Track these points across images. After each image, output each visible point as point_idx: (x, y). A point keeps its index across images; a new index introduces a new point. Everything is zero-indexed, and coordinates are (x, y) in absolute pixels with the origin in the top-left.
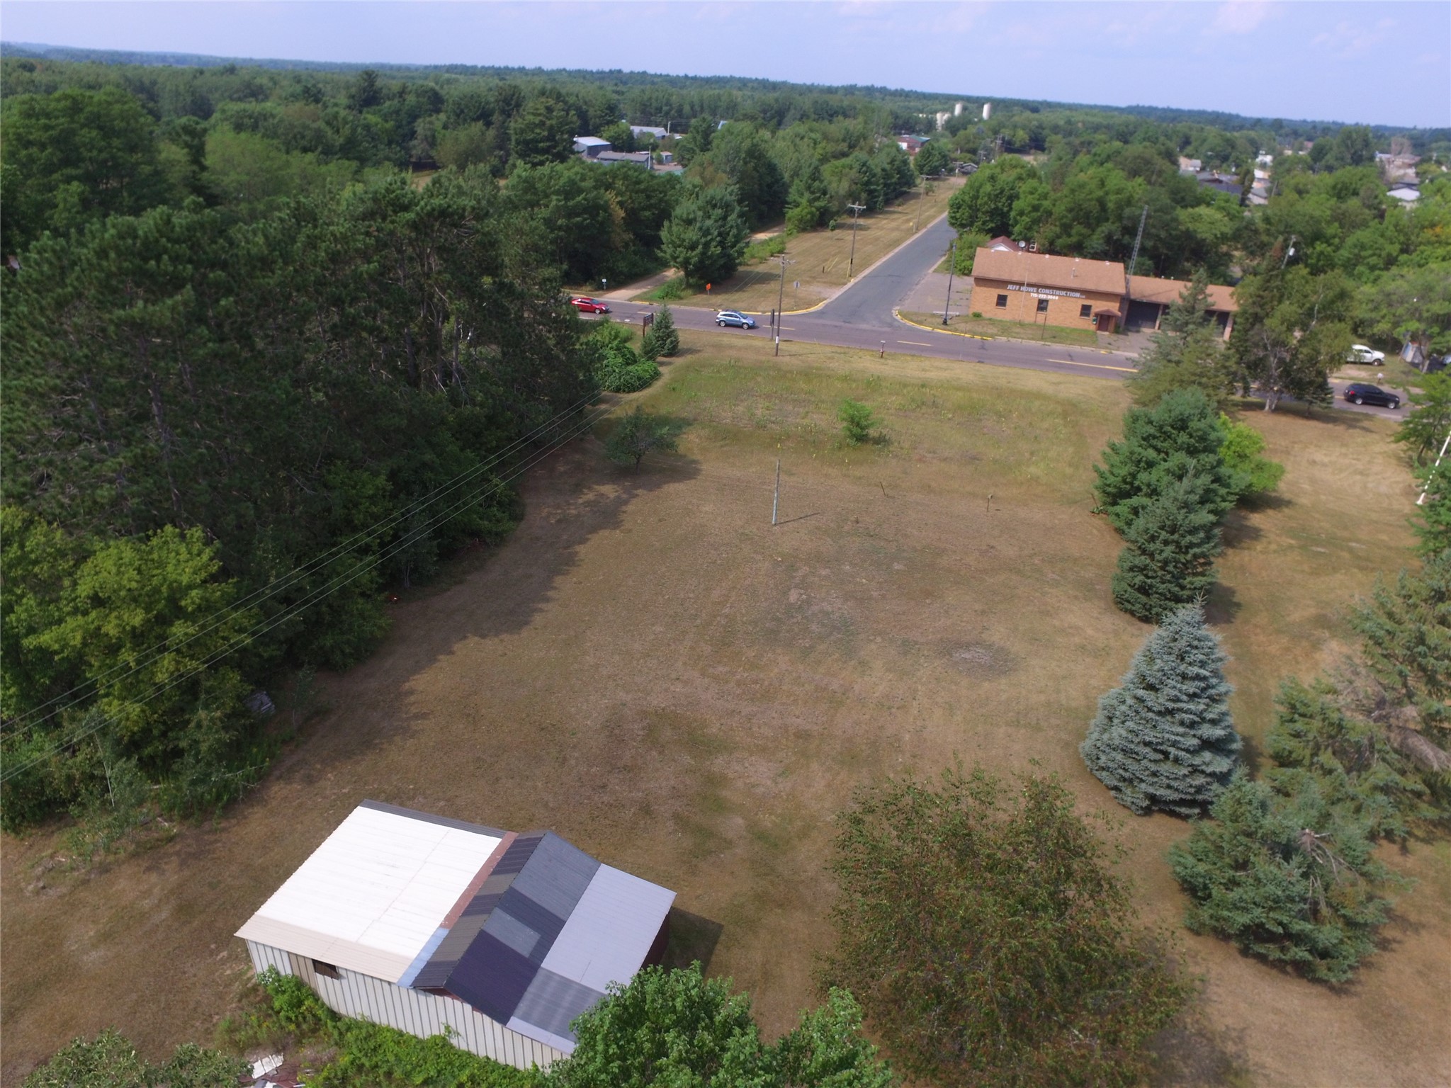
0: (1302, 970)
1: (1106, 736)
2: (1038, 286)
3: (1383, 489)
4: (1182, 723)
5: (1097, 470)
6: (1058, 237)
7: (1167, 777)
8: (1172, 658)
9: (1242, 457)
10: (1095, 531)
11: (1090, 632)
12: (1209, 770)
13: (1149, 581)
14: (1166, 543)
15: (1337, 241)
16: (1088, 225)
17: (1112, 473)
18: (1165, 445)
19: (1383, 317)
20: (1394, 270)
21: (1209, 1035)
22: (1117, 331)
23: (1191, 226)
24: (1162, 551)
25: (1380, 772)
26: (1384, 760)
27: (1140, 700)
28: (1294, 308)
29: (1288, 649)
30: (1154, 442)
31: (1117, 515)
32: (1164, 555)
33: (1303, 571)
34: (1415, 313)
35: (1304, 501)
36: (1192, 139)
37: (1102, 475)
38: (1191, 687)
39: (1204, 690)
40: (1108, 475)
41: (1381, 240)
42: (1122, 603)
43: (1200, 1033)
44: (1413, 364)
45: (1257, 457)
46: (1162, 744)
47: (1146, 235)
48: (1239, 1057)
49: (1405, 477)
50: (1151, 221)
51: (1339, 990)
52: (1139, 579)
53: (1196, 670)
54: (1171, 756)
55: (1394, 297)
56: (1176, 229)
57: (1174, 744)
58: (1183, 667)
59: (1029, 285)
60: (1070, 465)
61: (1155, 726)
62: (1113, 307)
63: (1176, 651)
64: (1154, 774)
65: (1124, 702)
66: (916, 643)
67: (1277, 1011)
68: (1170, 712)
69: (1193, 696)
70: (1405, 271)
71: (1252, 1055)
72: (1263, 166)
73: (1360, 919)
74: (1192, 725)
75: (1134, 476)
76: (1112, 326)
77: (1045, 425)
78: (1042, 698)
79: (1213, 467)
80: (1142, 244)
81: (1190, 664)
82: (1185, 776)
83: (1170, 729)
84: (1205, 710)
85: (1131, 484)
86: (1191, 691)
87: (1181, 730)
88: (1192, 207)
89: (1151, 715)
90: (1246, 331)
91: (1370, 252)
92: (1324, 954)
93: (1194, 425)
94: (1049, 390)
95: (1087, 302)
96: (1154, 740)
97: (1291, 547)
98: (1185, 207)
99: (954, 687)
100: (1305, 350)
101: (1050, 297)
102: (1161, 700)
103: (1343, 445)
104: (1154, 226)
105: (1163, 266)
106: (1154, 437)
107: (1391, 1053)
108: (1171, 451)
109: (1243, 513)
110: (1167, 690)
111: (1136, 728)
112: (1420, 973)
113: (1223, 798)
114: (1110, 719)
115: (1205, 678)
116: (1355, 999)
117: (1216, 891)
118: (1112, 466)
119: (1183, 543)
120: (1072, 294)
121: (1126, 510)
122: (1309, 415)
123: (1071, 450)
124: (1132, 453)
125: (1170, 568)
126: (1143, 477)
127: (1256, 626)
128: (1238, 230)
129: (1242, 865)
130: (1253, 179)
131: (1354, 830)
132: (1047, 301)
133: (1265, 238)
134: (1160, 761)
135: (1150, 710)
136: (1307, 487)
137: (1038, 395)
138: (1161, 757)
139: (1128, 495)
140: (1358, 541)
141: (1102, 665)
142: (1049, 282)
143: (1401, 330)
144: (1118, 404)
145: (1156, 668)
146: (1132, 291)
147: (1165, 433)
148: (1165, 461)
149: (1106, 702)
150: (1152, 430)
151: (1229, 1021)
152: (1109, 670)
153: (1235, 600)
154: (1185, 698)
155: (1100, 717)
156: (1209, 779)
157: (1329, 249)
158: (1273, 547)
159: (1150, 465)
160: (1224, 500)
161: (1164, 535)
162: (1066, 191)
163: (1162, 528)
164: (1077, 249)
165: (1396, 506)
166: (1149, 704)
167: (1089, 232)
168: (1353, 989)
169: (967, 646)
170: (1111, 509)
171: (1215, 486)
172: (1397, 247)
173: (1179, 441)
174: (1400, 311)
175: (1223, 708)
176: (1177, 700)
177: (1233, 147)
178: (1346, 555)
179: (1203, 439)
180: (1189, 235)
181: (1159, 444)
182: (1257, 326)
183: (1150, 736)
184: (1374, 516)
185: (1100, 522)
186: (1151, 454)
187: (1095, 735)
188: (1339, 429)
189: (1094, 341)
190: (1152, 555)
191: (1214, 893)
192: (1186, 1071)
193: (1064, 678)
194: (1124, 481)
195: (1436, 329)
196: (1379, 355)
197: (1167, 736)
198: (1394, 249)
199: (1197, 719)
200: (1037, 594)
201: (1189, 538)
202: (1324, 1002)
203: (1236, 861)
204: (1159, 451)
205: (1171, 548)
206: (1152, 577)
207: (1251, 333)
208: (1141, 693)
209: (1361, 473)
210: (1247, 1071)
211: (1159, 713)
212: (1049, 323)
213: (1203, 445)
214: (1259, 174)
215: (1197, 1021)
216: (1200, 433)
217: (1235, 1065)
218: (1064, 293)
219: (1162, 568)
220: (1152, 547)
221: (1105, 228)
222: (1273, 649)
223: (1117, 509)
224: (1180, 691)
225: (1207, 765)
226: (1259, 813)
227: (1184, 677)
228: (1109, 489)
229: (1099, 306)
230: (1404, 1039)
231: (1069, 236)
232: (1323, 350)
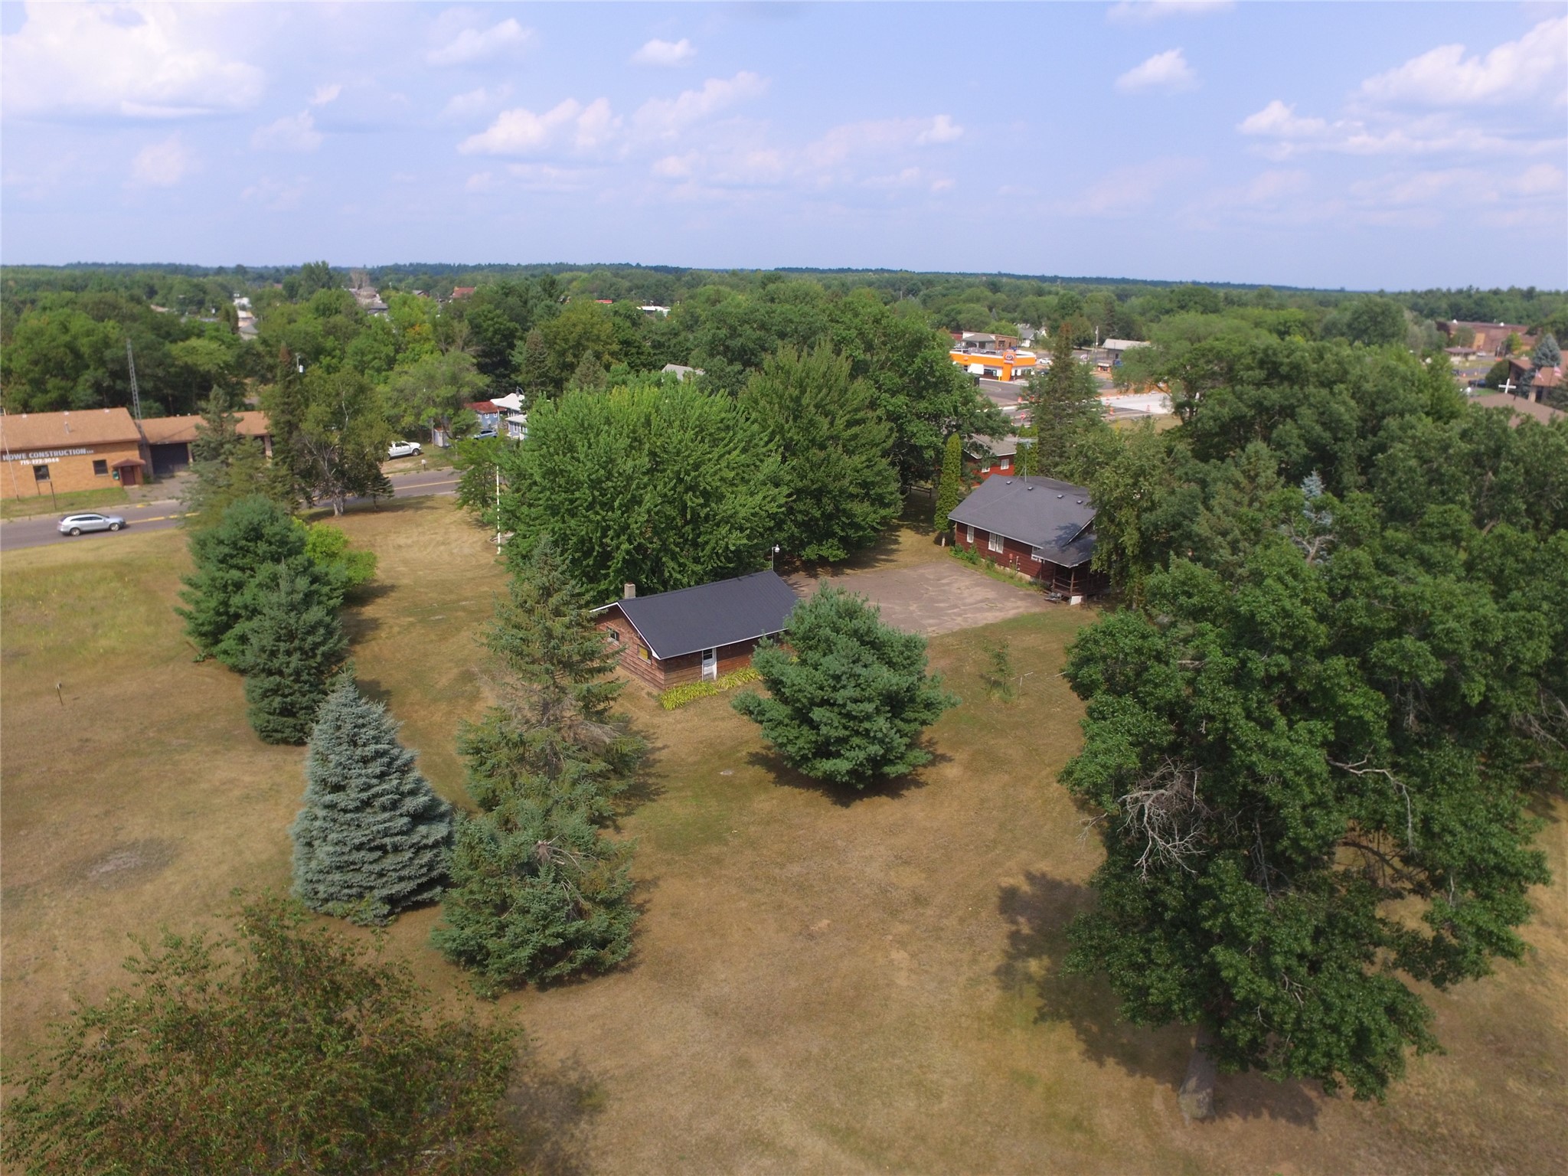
0: (594, 969)
1: (313, 864)
2: (27, 451)
3: (467, 551)
4: (384, 809)
5: (182, 613)
6: (32, 396)
7: (395, 870)
8: (345, 747)
9: (332, 556)
10: (207, 680)
11: (247, 779)
12: (430, 841)
13: (288, 699)
14: (289, 653)
15: (338, 352)
16: (66, 377)
17: (201, 611)
18: (247, 560)
19: (405, 411)
20: (397, 368)
21: (551, 1079)
22: (147, 481)
23: (189, 360)
24: (288, 663)
25: (571, 768)
26: (569, 757)
27: (331, 806)
28: (323, 407)
29: (450, 713)
30: (234, 561)
31: (226, 652)
32: (292, 666)
33: (432, 641)
34: (430, 401)
35: (405, 581)
36: (156, 288)
37: (189, 616)
38: (376, 768)
39: (389, 764)
40: (196, 615)
41: (376, 345)
42: (270, 736)
43: (543, 1083)
44: (445, 447)
45: (346, 551)
46: (373, 840)
47: (140, 376)
48: (584, 1078)
49: (480, 536)
50: (142, 362)
51: (626, 967)
52: (277, 701)
53: (372, 747)
54: (389, 847)
55: (407, 392)
56: (173, 365)
57: (386, 833)
58: (359, 751)
59: (13, 452)
60: (149, 623)
61: (359, 826)
62: (133, 456)
63: (345, 738)
64: (381, 875)
65: (316, 818)
66: (27, 886)
67: (592, 1018)
68: (367, 803)
69: (382, 776)
70: (406, 368)
71: (593, 1069)
72: (243, 308)
73: (615, 896)
74: (394, 805)
75: (225, 603)
76: (139, 477)
77: (100, 593)
78: (225, 867)
79: (306, 569)
80: (140, 387)
81: (364, 745)
82: (411, 859)
83: (374, 820)
84: (400, 784)
85: (227, 613)
86: (378, 771)
87: (387, 815)
88: (182, 340)
89: (349, 816)
90: (286, 441)
91: (370, 357)
92: (603, 944)
93: (268, 530)
94: (90, 557)
95: (100, 457)
96: (365, 839)
97: (412, 624)
98: (174, 341)
99: (106, 910)
100: (350, 447)
101: (47, 461)
102: (353, 795)
103: (418, 525)
104: (147, 366)
105: (174, 407)
106: (232, 556)
107: (685, 989)
108: (256, 566)
109: (355, 610)
110: (354, 783)
111: (340, 836)
112: (673, 915)
113: (455, 860)
114: (309, 844)
115: (384, 753)
116: (642, 967)
117: (491, 944)
118: (197, 603)
119: (307, 647)
120: (75, 452)
121: (232, 642)
122: (378, 509)
123: (142, 609)
124: (213, 579)
125: (305, 677)
126: (236, 600)
127: (412, 704)
128: (239, 356)
129: (503, 907)
130: (237, 319)
131: (575, 822)
132: (45, 466)
133: (269, 360)
134: (380, 858)
135: (345, 811)
136: (402, 569)
137: (77, 566)
138: (380, 853)
139: (228, 626)
140: (466, 599)
141: (277, 804)
142: (39, 444)
143: (424, 417)
144: (179, 550)
145: (332, 765)
146: (148, 435)
147: (241, 548)
148: (252, 577)
149: (297, 830)
150: (227, 550)
151: (561, 1055)
152: (288, 806)
153: (383, 689)
154: (374, 781)
155: (298, 849)
156: (435, 851)
157: (334, 361)
158: (396, 629)
159: (239, 586)
160: (331, 598)
161: (283, 646)
162: (20, 342)
163: (278, 639)
164: (62, 404)
165: (483, 561)
166: (342, 805)
167: (70, 384)
168: (637, 959)
169: (103, 858)
170: (215, 650)
171: (315, 587)
172: (391, 348)
173: (260, 552)
174: (416, 401)
175: (416, 774)
176: (370, 787)
177: (205, 292)
178: (461, 614)
179: (283, 542)
180: (189, 370)
181: (240, 562)
182: (295, 434)
183: (358, 837)
184: (469, 575)
185: (210, 669)
186: (235, 574)
187: (303, 869)
188: (409, 513)
189: (125, 499)
190: (280, 673)
191: (490, 946)
192: (548, 1125)
193: (240, 836)
194: (218, 614)
195: (451, 411)
196: (415, 445)
197: (375, 828)
198: (390, 350)
199: (396, 797)
200: (168, 767)
201: (310, 639)
202: (623, 985)
203: (496, 906)
204: (242, 569)
205: (297, 655)
206: (291, 694)
207: (292, 441)
208: (329, 798)
209: (443, 543)
210: (596, 1085)
211: (357, 810)
212: (58, 490)
213: (286, 549)
214: (242, 314)
215: (535, 1075)
216: (278, 537)
217: (584, 1088)
218: (64, 452)
219: (296, 681)
220: (276, 663)
221: (88, 376)
222: (438, 718)
223: (222, 646)
224: (367, 776)
225: (427, 837)
226: (493, 846)
227: (365, 761)
228: (206, 628)
229: (114, 458)
230: (688, 972)
231: (46, 392)
232: (366, 442)
